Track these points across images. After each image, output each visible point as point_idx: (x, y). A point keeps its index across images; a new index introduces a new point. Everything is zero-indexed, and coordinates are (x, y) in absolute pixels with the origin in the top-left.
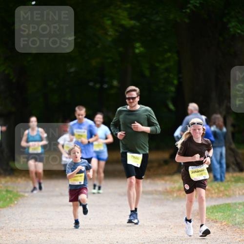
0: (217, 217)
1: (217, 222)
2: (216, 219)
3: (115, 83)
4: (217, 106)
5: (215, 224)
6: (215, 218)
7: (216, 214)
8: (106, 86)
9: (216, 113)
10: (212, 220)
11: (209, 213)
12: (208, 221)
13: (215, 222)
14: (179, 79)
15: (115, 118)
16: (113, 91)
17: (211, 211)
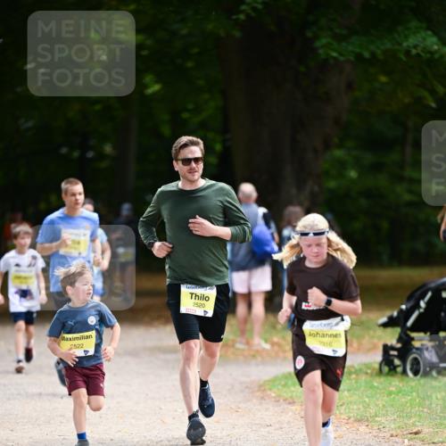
0: (294, 394)
1: (294, 402)
2: (291, 397)
3: (108, 149)
4: (294, 191)
5: (290, 407)
6: (290, 395)
7: (293, 389)
8: (90, 154)
9: (291, 203)
10: (285, 400)
11: (280, 387)
12: (278, 401)
13: (290, 403)
14: (224, 142)
15: (149, 209)
16: (104, 164)
17: (283, 383)
